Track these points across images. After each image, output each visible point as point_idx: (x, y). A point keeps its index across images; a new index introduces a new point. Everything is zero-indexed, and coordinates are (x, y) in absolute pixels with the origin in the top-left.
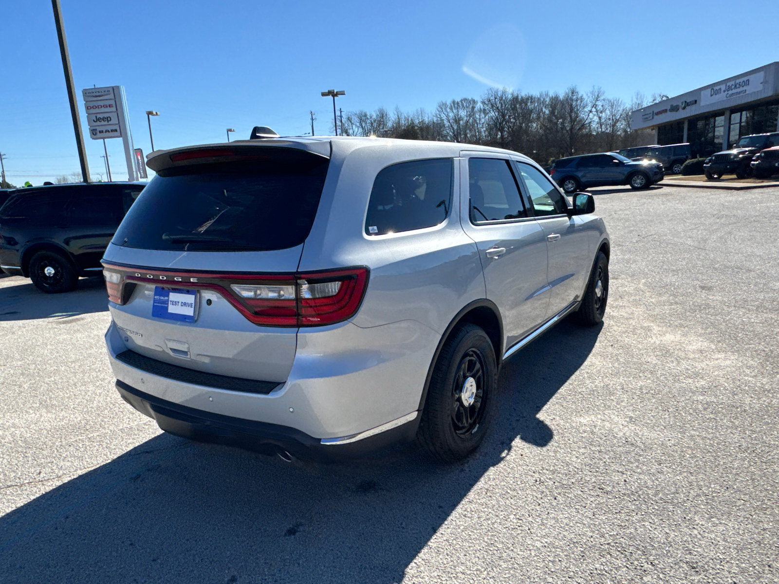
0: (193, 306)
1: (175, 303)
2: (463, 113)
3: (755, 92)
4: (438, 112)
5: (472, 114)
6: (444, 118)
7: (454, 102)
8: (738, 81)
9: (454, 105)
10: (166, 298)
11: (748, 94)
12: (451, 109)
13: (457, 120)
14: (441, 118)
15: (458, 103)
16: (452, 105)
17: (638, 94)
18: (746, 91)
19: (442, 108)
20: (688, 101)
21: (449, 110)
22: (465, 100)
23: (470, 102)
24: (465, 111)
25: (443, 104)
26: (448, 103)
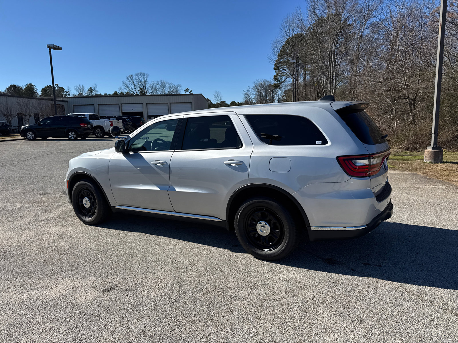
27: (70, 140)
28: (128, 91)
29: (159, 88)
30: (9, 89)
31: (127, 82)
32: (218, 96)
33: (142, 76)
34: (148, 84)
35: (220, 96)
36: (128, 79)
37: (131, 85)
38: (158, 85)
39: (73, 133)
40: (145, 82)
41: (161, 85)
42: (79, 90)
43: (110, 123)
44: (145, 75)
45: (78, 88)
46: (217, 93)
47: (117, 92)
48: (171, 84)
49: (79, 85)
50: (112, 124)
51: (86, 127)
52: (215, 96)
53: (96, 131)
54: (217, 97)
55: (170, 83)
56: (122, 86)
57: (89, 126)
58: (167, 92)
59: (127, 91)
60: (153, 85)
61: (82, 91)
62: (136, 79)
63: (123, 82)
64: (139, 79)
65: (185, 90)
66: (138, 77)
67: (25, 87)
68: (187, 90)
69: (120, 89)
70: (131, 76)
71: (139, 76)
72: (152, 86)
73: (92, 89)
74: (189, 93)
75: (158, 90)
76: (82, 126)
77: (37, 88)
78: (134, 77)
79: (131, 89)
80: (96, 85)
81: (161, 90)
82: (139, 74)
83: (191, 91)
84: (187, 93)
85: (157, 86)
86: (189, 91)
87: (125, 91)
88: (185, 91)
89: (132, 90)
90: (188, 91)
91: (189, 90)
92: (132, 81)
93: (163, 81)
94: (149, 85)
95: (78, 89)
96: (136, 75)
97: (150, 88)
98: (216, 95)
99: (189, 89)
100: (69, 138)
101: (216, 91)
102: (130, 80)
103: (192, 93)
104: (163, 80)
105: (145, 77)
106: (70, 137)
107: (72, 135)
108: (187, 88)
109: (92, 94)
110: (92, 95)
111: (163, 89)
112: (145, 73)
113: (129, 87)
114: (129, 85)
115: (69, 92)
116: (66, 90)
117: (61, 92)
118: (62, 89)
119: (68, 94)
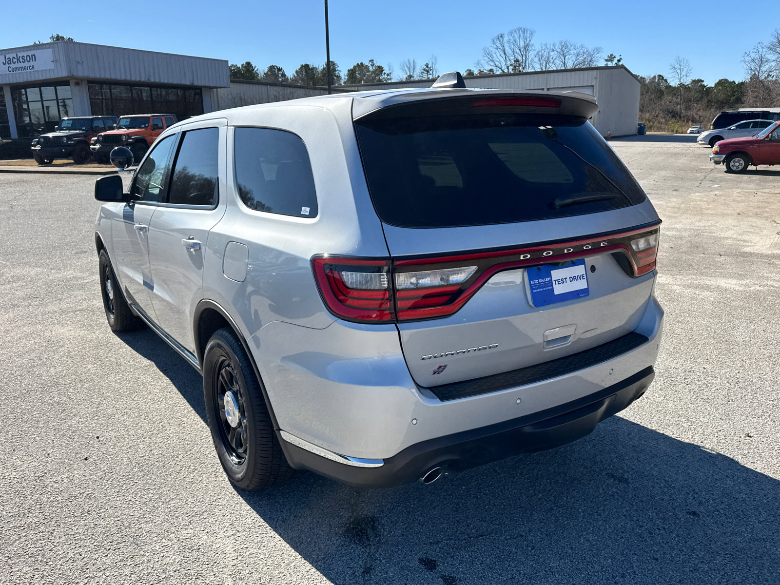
0: (585, 277)
1: (562, 281)
3: (46, 70)
10: (549, 279)
18: (33, 67)
28: (492, 68)
29: (555, 57)
30: (298, 72)
31: (491, 49)
32: (681, 67)
33: (522, 35)
34: (534, 50)
35: (685, 70)
36: (494, 43)
37: (498, 55)
38: (553, 50)
40: (526, 47)
41: (559, 50)
42: (407, 70)
44: (528, 32)
45: (405, 66)
46: (679, 61)
47: (471, 70)
48: (582, 46)
49: (409, 60)
52: (674, 68)
54: (679, 71)
55: (578, 45)
56: (482, 58)
58: (570, 65)
59: (489, 68)
60: (543, 52)
61: (412, 71)
62: (509, 42)
63: (484, 49)
64: (515, 41)
65: (606, 58)
66: (514, 37)
67: (322, 68)
68: (611, 58)
69: (478, 63)
70: (501, 36)
71: (516, 35)
72: (541, 53)
73: (429, 66)
74: (614, 65)
75: (552, 61)
77: (341, 70)
78: (506, 38)
79: (497, 63)
80: (435, 58)
81: (558, 62)
82: (516, 32)
83: (619, 61)
84: (610, 64)
85: (552, 53)
86: (615, 61)
87: (486, 68)
88: (607, 60)
89: (499, 65)
90: (612, 61)
91: (615, 57)
92: (501, 47)
93: (565, 43)
94: (536, 52)
95: (406, 68)
96: (511, 33)
97: (536, 59)
98: (677, 66)
99: (614, 55)
101: (679, 57)
102: (498, 45)
103: (620, 63)
104: (564, 40)
105: (528, 35)
108: (612, 55)
109: (429, 76)
110: (428, 78)
111: (563, 60)
112: (528, 28)
113: (495, 59)
114: (494, 55)
115: (390, 73)
116: (386, 71)
117: (378, 75)
118: (380, 69)
119: (388, 77)
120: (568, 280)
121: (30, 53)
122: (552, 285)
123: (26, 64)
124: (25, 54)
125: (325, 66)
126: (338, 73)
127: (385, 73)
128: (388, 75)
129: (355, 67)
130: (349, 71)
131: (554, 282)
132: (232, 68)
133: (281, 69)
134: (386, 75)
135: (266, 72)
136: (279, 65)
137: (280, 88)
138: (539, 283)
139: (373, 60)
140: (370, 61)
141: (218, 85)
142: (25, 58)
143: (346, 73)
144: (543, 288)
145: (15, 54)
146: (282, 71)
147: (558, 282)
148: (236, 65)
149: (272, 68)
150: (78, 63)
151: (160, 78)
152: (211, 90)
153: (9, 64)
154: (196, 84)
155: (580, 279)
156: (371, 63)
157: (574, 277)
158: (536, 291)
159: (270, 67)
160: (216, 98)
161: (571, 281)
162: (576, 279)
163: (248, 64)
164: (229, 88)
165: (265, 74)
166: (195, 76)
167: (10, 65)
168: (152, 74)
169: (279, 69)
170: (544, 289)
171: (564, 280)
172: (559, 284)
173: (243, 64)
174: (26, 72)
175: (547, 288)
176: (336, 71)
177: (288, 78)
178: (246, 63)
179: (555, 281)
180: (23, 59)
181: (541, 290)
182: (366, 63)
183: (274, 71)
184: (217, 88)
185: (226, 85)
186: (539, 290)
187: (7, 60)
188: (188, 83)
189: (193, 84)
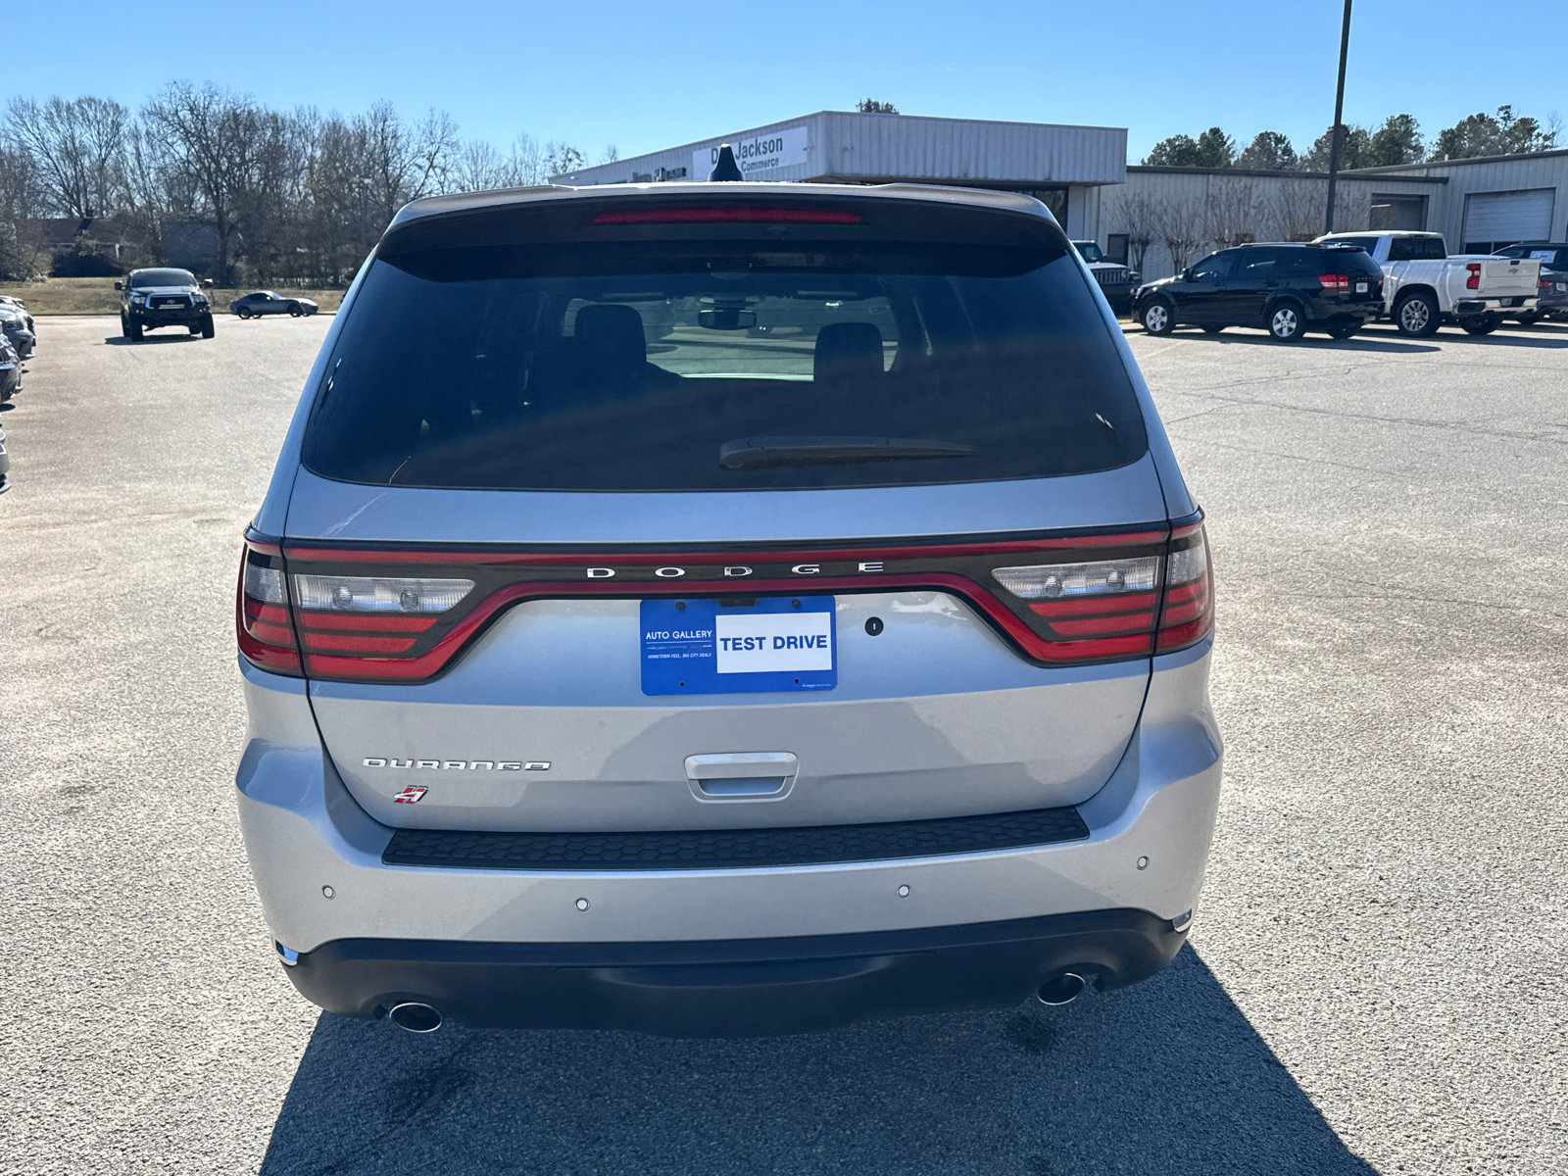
0: (828, 643)
1: (746, 644)
2: (86, 137)
3: (794, 166)
4: (9, 125)
5: (113, 143)
6: (32, 143)
7: (57, 104)
8: (761, 140)
9: (59, 112)
10: (706, 633)
11: (782, 168)
12: (50, 119)
13: (73, 154)
14: (21, 142)
15: (69, 108)
16: (53, 111)
17: (524, 141)
18: (777, 160)
19: (21, 117)
20: (668, 169)
21: (43, 124)
22: (91, 101)
23: (105, 108)
24: (94, 132)
25: (25, 106)
26: (40, 105)
27: (1275, 339)
39: (1290, 313)
43: (1470, 273)
50: (1478, 277)
51: (1343, 288)
53: (1407, 306)
57: (1362, 288)
76: (1326, 284)
77: (1424, 133)
100: (1271, 330)
106: (1276, 327)
107: (1284, 321)
115: (1554, 134)
116: (1544, 129)
117: (1518, 139)
118: (1527, 127)
119: (1548, 143)
120: (768, 644)
121: (775, 137)
122: (714, 650)
123: (768, 156)
124: (767, 138)
125: (1386, 127)
126: (1417, 140)
127: (1539, 135)
128: (1546, 138)
129: (1462, 124)
130: (1444, 133)
131: (720, 645)
132: (1177, 143)
133: (1285, 138)
134: (1540, 138)
135: (1249, 146)
136: (1279, 132)
137: (1225, 179)
138: (671, 638)
139: (1509, 107)
140: (1501, 109)
141: (1100, 180)
142: (767, 146)
143: (1436, 138)
144: (681, 651)
145: (754, 140)
146: (1286, 142)
147: (734, 644)
148: (1186, 137)
149: (1263, 138)
150: (846, 149)
151: (986, 171)
152: (1088, 190)
153: (744, 157)
154: (1055, 179)
155: (810, 646)
156: (1502, 114)
157: (789, 638)
158: (656, 657)
159: (1261, 135)
160: (1095, 205)
161: (776, 647)
162: (794, 643)
163: (1215, 131)
164: (1122, 183)
165: (1247, 150)
166: (1056, 163)
167: (745, 160)
168: (973, 165)
169: (1280, 140)
170: (685, 656)
171: (756, 643)
172: (734, 649)
173: (1204, 134)
174: (766, 171)
175: (695, 655)
176: (1413, 135)
177: (1296, 156)
178: (1211, 130)
179: (725, 640)
180: (764, 147)
181: (676, 656)
182: (1492, 114)
183: (1268, 144)
184: (1099, 184)
185: (1115, 179)
186: (665, 656)
187: (742, 151)
188: (1040, 178)
189: (1049, 179)
